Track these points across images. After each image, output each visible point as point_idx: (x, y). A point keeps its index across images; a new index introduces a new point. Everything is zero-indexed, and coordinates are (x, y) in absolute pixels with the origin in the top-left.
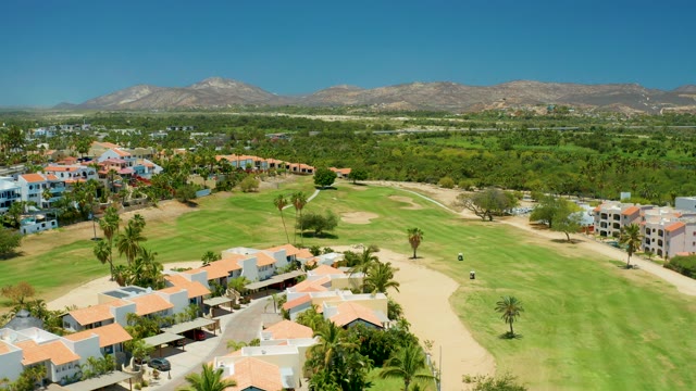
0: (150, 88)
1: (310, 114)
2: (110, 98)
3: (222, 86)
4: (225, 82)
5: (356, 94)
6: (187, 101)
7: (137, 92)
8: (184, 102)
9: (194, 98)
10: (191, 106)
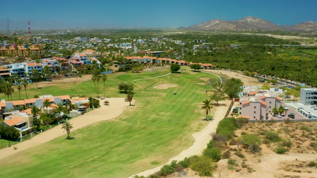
0: (219, 21)
1: (282, 35)
2: (202, 25)
3: (252, 20)
4: (254, 18)
5: (312, 26)
6: (232, 27)
7: (213, 23)
8: (230, 28)
9: (235, 26)
10: (232, 29)
